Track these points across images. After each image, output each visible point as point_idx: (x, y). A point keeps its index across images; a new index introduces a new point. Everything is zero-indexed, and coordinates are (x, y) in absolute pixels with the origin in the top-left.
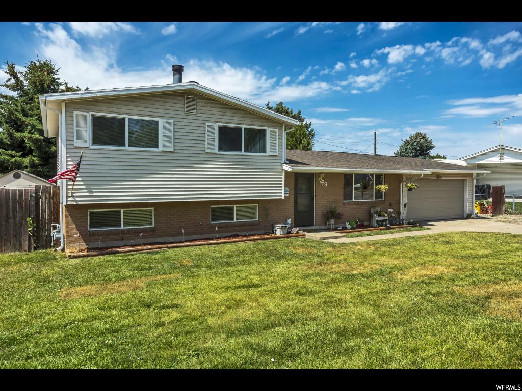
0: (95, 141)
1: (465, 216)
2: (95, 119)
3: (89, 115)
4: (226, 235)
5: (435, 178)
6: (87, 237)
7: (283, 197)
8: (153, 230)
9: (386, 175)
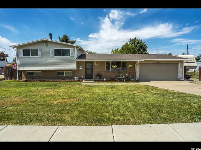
0: (24, 55)
1: (178, 79)
2: (24, 50)
3: (22, 50)
4: (62, 79)
5: (157, 63)
6: (26, 77)
7: (76, 69)
8: (41, 77)
9: (127, 62)
